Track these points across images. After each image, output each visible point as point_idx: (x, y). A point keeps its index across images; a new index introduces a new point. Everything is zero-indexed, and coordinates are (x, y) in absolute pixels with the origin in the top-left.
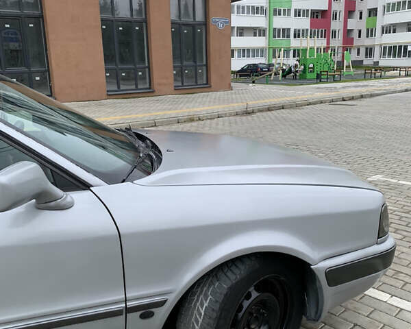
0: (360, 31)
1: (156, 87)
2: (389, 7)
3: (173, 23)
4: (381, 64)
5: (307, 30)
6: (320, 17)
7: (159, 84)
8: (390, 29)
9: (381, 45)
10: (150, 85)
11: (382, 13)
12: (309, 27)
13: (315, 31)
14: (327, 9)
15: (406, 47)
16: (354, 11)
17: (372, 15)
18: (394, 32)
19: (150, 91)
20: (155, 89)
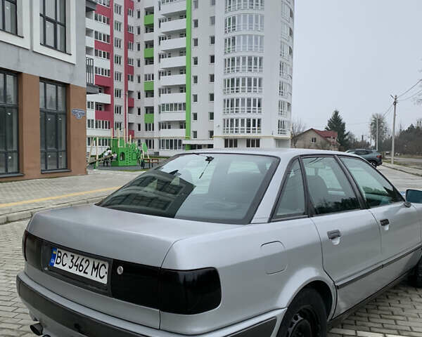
0: (139, 125)
1: (26, 172)
2: (163, 107)
3: (41, 111)
4: (160, 154)
5: (93, 120)
6: (103, 109)
7: (28, 169)
8: (166, 125)
9: (159, 139)
10: (19, 169)
11: (158, 112)
12: (94, 118)
13: (100, 122)
14: (110, 103)
15: (180, 141)
16: (133, 107)
17: (148, 112)
18: (169, 128)
19: (19, 175)
20: (25, 173)
